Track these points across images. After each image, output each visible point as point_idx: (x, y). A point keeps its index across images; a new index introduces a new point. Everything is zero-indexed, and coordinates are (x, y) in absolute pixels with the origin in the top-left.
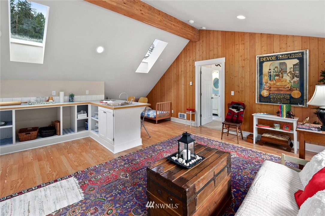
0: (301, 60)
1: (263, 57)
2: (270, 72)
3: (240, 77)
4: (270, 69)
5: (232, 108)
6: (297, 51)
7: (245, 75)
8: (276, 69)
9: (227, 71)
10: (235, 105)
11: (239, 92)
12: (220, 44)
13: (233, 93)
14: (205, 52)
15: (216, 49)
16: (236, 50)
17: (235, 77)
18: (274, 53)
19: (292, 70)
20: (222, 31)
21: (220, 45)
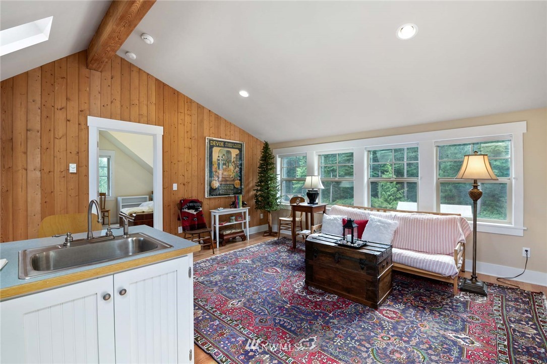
0: (241, 150)
1: (213, 141)
2: (219, 160)
3: (186, 162)
4: (219, 157)
5: (188, 209)
6: (238, 142)
7: (192, 161)
8: (224, 157)
9: (165, 150)
10: (191, 204)
11: (184, 184)
12: (153, 99)
13: (175, 187)
14: (118, 104)
15: (145, 107)
16: (180, 121)
17: (178, 161)
18: (220, 138)
19: (235, 159)
20: (157, 80)
21: (154, 102)
